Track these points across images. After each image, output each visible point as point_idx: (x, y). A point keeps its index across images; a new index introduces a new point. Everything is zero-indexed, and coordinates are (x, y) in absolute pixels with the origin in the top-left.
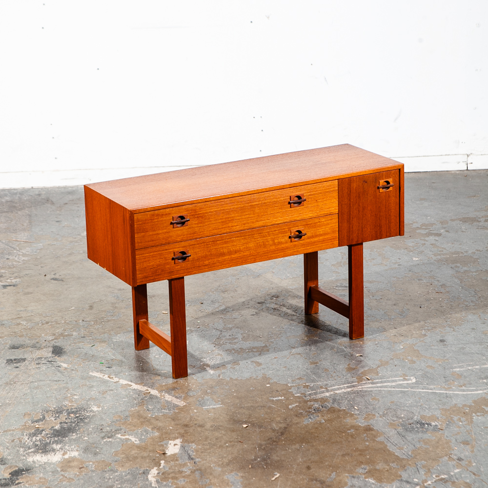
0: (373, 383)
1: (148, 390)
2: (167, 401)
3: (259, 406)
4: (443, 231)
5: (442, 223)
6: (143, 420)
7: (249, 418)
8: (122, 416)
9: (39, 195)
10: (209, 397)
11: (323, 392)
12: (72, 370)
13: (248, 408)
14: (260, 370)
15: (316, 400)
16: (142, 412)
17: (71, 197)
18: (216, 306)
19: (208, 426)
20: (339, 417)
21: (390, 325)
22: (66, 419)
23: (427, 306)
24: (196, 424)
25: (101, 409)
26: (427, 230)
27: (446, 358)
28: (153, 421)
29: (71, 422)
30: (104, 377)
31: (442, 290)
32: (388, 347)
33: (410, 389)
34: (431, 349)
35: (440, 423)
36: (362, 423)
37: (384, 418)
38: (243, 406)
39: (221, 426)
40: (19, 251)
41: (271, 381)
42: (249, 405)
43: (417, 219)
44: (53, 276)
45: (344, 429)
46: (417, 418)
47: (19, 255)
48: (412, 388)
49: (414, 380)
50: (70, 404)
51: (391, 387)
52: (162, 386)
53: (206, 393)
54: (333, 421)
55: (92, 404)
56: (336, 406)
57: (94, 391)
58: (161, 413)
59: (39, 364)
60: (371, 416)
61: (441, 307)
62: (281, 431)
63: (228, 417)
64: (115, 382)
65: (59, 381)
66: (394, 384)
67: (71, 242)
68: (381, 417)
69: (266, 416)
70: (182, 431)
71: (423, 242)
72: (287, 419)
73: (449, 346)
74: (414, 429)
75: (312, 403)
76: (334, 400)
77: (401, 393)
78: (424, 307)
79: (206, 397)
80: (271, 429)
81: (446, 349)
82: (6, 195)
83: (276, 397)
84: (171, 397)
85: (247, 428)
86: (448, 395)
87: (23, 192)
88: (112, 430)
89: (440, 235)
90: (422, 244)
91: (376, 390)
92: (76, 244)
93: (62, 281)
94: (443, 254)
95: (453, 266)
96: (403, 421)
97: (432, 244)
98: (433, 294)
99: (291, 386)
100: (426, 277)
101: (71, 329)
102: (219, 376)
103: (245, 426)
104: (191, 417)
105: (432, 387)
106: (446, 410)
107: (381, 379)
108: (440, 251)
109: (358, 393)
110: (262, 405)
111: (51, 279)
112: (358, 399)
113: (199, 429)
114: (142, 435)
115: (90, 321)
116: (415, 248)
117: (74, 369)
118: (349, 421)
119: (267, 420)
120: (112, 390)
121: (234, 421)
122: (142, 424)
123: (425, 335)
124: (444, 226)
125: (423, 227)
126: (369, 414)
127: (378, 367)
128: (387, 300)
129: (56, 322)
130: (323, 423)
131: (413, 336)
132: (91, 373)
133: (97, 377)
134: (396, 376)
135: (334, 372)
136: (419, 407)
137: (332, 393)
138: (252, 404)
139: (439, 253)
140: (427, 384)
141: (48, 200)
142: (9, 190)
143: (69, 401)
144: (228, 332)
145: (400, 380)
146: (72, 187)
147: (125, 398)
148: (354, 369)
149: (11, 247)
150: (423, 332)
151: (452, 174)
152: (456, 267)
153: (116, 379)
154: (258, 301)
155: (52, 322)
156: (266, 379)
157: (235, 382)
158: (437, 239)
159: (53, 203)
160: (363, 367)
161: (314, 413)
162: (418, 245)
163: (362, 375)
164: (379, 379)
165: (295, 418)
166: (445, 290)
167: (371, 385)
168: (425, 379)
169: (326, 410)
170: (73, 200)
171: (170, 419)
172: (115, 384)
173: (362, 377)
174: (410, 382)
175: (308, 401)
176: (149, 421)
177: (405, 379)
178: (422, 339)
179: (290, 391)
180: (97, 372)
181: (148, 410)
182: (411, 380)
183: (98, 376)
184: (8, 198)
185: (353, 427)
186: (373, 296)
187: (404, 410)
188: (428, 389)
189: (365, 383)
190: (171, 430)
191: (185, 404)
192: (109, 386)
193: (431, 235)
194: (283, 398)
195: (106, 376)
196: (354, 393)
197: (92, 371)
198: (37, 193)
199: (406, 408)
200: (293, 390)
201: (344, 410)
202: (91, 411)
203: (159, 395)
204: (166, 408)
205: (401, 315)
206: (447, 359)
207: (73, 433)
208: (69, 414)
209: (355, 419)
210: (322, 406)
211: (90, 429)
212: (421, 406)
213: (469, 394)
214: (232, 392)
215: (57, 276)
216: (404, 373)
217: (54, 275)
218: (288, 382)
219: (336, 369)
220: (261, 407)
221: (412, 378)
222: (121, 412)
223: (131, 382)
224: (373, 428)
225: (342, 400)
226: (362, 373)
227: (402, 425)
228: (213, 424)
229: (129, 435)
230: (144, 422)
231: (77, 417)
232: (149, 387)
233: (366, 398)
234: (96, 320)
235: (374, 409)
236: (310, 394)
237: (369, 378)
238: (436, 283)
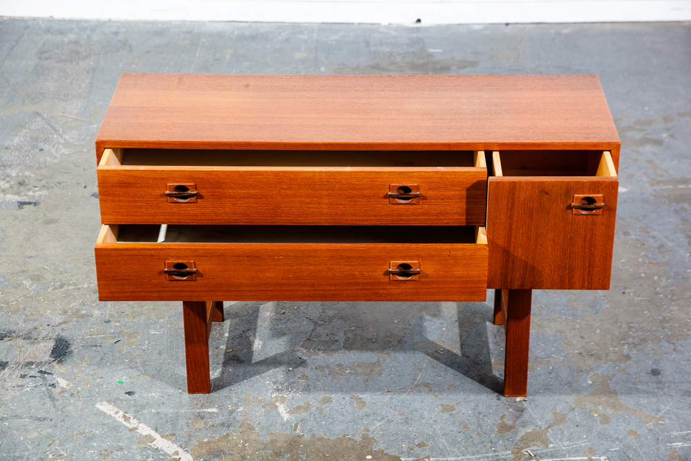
1: (177, 453)
4: (665, 135)
5: (665, 119)
9: (116, 33)
12: (72, 395)
14: (362, 418)
21: (574, 329)
23: (634, 292)
26: (642, 134)
30: (117, 416)
31: (659, 258)
32: (569, 379)
40: (61, 136)
41: (376, 448)
43: (629, 111)
47: (59, 143)
57: (94, 448)
59: (23, 377)
61: (656, 294)
64: (131, 430)
65: (44, 419)
71: (635, 156)
78: (629, 293)
82: (71, 30)
87: (97, 26)
89: (659, 143)
90: (634, 160)
94: (664, 183)
95: (678, 207)
97: (648, 162)
98: (644, 266)
100: (635, 229)
102: (296, 426)
107: (552, 456)
108: (659, 176)
111: (92, 196)
117: (75, 393)
120: (121, 449)
123: (628, 357)
124: (669, 126)
125: (637, 127)
127: (549, 427)
131: (609, 358)
132: (98, 405)
133: (105, 415)
134: (576, 452)
135: (478, 433)
139: (659, 179)
142: (78, 22)
144: (325, 327)
146: (163, 23)
148: (511, 428)
149: (52, 127)
150: (626, 350)
152: (682, 209)
153: (134, 423)
155: (69, 285)
156: (368, 439)
157: (318, 445)
158: (656, 151)
160: (524, 425)
162: (628, 161)
163: (522, 445)
166: (663, 257)
172: (129, 434)
173: (522, 448)
178: (623, 366)
180: (110, 402)
183: (109, 413)
184: (72, 37)
192: (119, 440)
193: (648, 143)
195: (121, 413)
197: (102, 400)
198: (114, 29)
205: (592, 308)
216: (590, 445)
219: (481, 427)
221: (603, 458)
223: (156, 430)
226: (522, 440)
232: (181, 446)
237: (532, 453)
238: (651, 240)
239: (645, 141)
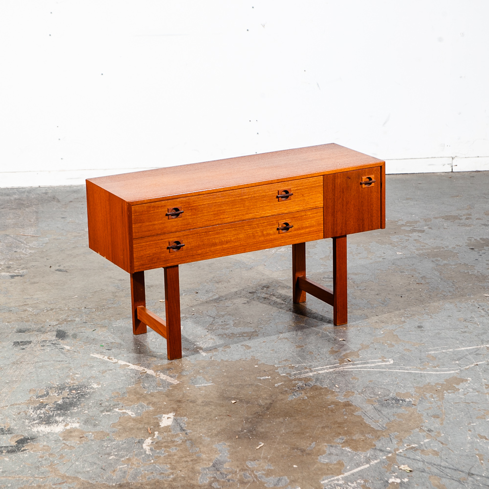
0: (353, 365)
1: (144, 370)
2: (162, 380)
3: (247, 385)
4: (426, 228)
5: (425, 220)
6: (140, 396)
7: (238, 394)
8: (120, 393)
9: (46, 193)
10: (201, 376)
11: (307, 372)
12: (75, 352)
13: (237, 387)
14: (250, 353)
15: (300, 380)
16: (138, 389)
17: (76, 196)
18: (210, 296)
19: (199, 401)
20: (321, 394)
21: (372, 312)
22: (68, 395)
23: (407, 296)
24: (188, 400)
25: (100, 386)
26: (411, 227)
27: (422, 342)
28: (148, 397)
29: (73, 397)
30: (104, 358)
31: (423, 282)
32: (370, 332)
33: (387, 370)
34: (409, 334)
35: (414, 399)
36: (342, 399)
37: (362, 395)
38: (232, 384)
39: (211, 402)
40: (27, 245)
41: (259, 363)
42: (238, 383)
43: (402, 217)
44: (58, 268)
45: (325, 405)
46: (393, 395)
47: (26, 248)
48: (390, 368)
49: (392, 362)
50: (72, 382)
51: (370, 368)
52: (157, 367)
53: (198, 373)
54: (315, 398)
55: (93, 382)
56: (318, 384)
57: (95, 370)
58: (156, 390)
59: (43, 346)
60: (351, 393)
61: (421, 296)
62: (266, 406)
63: (219, 394)
65: (62, 361)
66: (373, 365)
67: (75, 236)
68: (359, 394)
69: (254, 393)
70: (175, 406)
71: (407, 238)
72: (273, 396)
73: (426, 331)
74: (390, 404)
75: (296, 382)
76: (317, 379)
77: (379, 373)
78: (405, 297)
79: (198, 377)
80: (257, 404)
81: (423, 334)
82: (15, 193)
83: (263, 377)
84: (165, 376)
85: (236, 404)
86: (422, 375)
87: (31, 190)
88: (110, 405)
89: (423, 231)
90: (406, 240)
91: (356, 371)
92: (79, 238)
93: (67, 272)
94: (425, 249)
95: (434, 259)
96: (380, 398)
97: (415, 240)
98: (414, 285)
99: (278, 367)
100: (408, 270)
101: (74, 315)
102: (211, 357)
103: (233, 402)
104: (184, 394)
105: (408, 367)
106: (420, 388)
107: (361, 361)
108: (422, 246)
109: (339, 373)
110: (250, 383)
111: (56, 270)
112: (339, 379)
113: (191, 404)
114: (138, 409)
115: (91, 308)
116: (400, 243)
117: (76, 351)
118: (330, 397)
119: (254, 397)
120: (111, 370)
121: (223, 397)
122: (138, 400)
123: (404, 322)
124: (428, 223)
125: (408, 224)
126: (349, 392)
127: (359, 350)
128: (371, 290)
129: (60, 309)
130: (306, 399)
131: (393, 323)
132: (92, 355)
133: (97, 358)
134: (375, 358)
135: (319, 355)
136: (395, 386)
137: (315, 373)
138: (240, 383)
139: (421, 248)
140: (404, 365)
141: (54, 198)
142: (18, 189)
143: (71, 379)
144: (220, 319)
145: (379, 362)
146: (77, 186)
147: (123, 377)
148: (337, 352)
149: (19, 241)
150: (403, 319)
151: (437, 175)
152: (437, 260)
153: (115, 360)
154: (249, 291)
155: (56, 309)
156: (254, 360)
157: (226, 363)
158: (420, 235)
159: (58, 201)
160: (345, 350)
161: (297, 391)
162: (403, 240)
163: (344, 357)
164: (360, 361)
165: (280, 395)
166: (425, 281)
167: (352, 366)
168: (402, 360)
169: (309, 388)
170: (77, 198)
171: (164, 395)
172: (114, 364)
173: (344, 359)
174: (388, 363)
175: (293, 380)
176: (145, 397)
177: (383, 361)
178: (401, 325)
179: (276, 371)
180: (98, 353)
181: (144, 387)
182: (389, 361)
183: (99, 357)
184: (16, 196)
185: (333, 403)
186: (358, 287)
187: (381, 388)
188: (404, 370)
189: (346, 365)
190: (165, 405)
191: (178, 382)
192: (109, 367)
193: (415, 232)
194: (270, 377)
195: (106, 357)
196: (336, 373)
197: (93, 353)
198: (44, 191)
199: (383, 386)
200: (279, 371)
201: (326, 388)
202: (91, 388)
203: (154, 374)
204: (161, 386)
205: (383, 304)
206: (424, 343)
207: (74, 407)
208: (71, 390)
209: (335, 396)
210: (305, 385)
211: (90, 404)
212: (397, 384)
213: (442, 374)
214: (223, 372)
215: (61, 268)
216: (383, 355)
217: (59, 266)
218: (275, 364)
219: (320, 352)
220: (249, 385)
221: (390, 360)
222: (119, 389)
223: (129, 362)
224: (351, 404)
225: (324, 379)
226: (344, 355)
227: (379, 401)
228: (204, 400)
229: (126, 409)
230: (140, 398)
231: (78, 393)
232: (146, 367)
233: (347, 378)
234: (98, 308)
235: (353, 387)
236: (295, 374)
237: (350, 360)
238: (417, 275)
239: (413, 231)
